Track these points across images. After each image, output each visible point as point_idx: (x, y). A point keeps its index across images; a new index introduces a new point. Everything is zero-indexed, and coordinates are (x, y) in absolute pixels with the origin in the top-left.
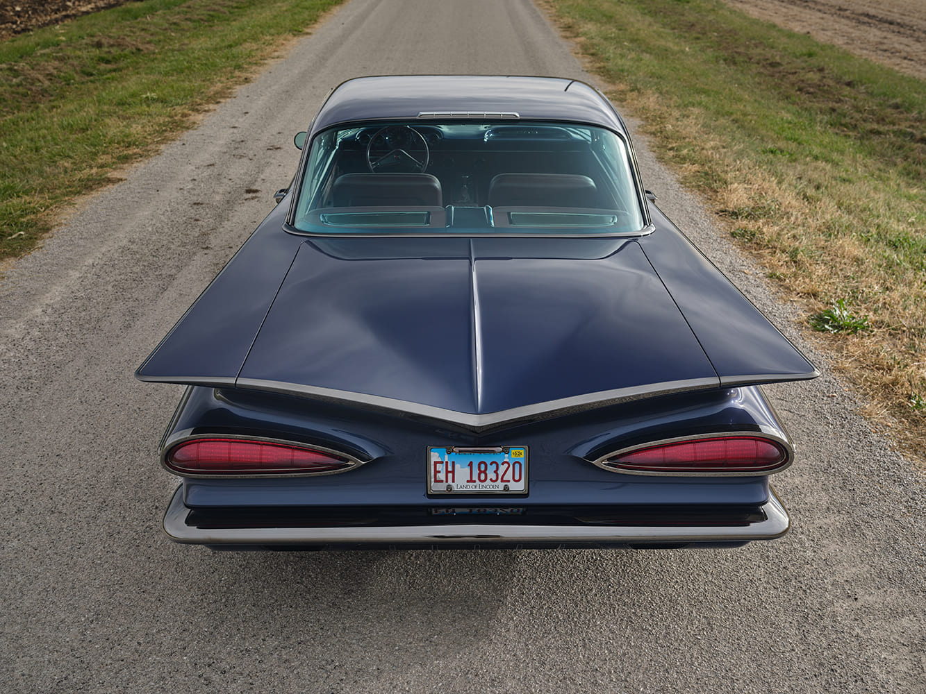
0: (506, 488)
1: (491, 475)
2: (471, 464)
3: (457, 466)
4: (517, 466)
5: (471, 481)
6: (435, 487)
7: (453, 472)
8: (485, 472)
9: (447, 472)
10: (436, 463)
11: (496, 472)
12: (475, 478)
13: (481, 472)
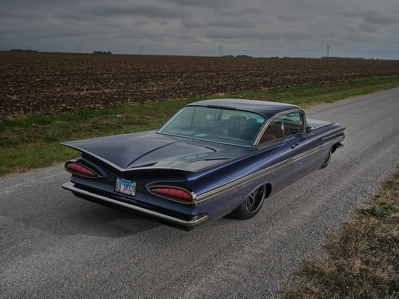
0: (131, 194)
1: (128, 189)
2: (124, 185)
3: (122, 184)
4: (134, 187)
5: (124, 189)
6: (117, 190)
7: (121, 186)
8: (127, 188)
9: (120, 186)
10: (118, 182)
11: (129, 188)
12: (125, 189)
13: (126, 187)
